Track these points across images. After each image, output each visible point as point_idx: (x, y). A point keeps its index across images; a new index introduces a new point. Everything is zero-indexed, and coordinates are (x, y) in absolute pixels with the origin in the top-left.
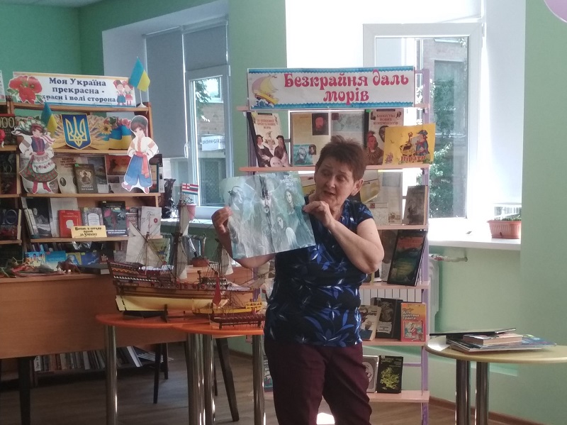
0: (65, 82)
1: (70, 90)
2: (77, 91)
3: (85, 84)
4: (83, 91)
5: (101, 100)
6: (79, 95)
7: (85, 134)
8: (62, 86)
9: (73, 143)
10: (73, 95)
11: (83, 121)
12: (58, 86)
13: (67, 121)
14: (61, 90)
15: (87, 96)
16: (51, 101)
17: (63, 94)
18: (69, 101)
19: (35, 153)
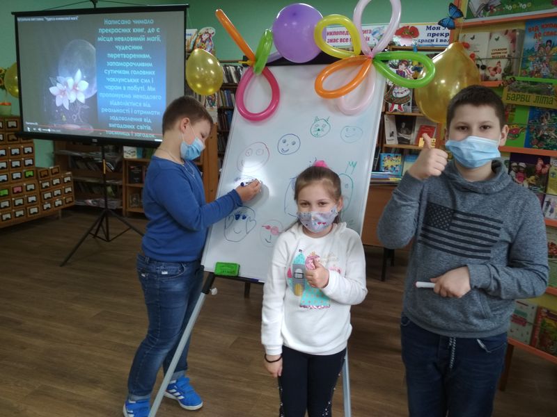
0: (439, 29)
8: (436, 32)
10: (440, 38)
12: (432, 32)
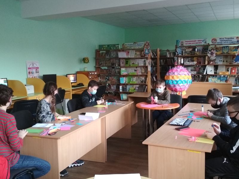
0: (223, 39)
1: (224, 41)
2: (226, 41)
3: (229, 39)
4: (228, 40)
5: (232, 42)
6: (227, 41)
7: (227, 50)
8: (222, 40)
9: (224, 53)
10: (224, 42)
11: (227, 47)
12: (221, 40)
13: (223, 48)
14: (222, 41)
15: (228, 41)
16: (219, 43)
17: (222, 42)
18: (224, 43)
19: (211, 55)
